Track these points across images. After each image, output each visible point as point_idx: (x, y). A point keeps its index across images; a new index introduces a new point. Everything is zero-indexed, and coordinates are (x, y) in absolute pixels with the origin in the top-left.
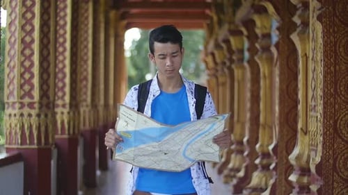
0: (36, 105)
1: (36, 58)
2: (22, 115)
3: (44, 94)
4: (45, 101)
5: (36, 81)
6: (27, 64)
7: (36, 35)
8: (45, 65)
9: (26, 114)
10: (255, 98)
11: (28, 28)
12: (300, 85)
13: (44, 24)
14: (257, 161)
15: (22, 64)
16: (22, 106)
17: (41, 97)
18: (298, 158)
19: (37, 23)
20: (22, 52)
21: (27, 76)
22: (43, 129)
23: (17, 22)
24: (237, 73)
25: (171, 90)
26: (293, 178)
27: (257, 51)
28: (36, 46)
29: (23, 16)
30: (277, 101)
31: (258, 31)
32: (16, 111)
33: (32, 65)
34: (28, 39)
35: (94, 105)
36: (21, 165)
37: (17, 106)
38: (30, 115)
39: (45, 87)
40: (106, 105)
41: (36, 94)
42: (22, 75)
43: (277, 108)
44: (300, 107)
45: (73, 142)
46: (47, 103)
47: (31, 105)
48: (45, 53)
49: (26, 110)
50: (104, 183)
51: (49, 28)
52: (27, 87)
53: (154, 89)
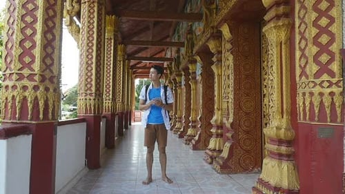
0: (94, 95)
1: (94, 71)
2: (86, 99)
3: (98, 89)
4: (98, 92)
5: (93, 83)
6: (89, 74)
7: (94, 60)
8: (98, 75)
9: (88, 99)
10: (188, 99)
11: (90, 57)
12: (216, 88)
13: (98, 56)
14: (190, 124)
15: (87, 74)
16: (86, 95)
17: (96, 91)
18: (216, 121)
19: (94, 54)
20: (87, 69)
21: (89, 80)
22: (97, 106)
23: (84, 54)
24: (179, 91)
25: (156, 88)
26: (213, 130)
27: (190, 79)
28: (94, 66)
29: (88, 51)
30: (201, 98)
31: (190, 71)
32: (83, 97)
33: (92, 75)
34: (90, 62)
35: (123, 102)
36: (85, 124)
37: (84, 94)
38: (90, 99)
39: (98, 86)
40: (128, 104)
41: (93, 89)
42: (86, 80)
43: (201, 101)
44: (216, 98)
45: (113, 115)
46: (99, 94)
47: (91, 94)
48: (99, 63)
49: (88, 97)
50: (126, 134)
51: (100, 57)
52: (89, 86)
53: (151, 87)
